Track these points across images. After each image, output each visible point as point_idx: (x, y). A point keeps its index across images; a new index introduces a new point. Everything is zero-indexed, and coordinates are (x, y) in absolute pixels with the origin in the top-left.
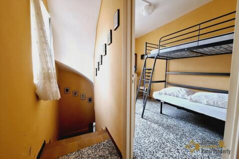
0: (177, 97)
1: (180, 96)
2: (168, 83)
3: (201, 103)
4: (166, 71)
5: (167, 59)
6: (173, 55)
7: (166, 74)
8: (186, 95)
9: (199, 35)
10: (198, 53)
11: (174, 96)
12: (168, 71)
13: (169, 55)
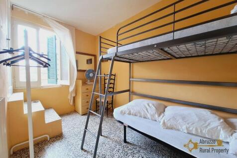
0: (145, 118)
1: (149, 116)
2: (132, 92)
3: (178, 130)
4: (130, 78)
5: (130, 62)
6: (136, 56)
7: (130, 81)
8: (157, 116)
9: (174, 22)
10: (169, 53)
11: (141, 116)
12: (133, 78)
13: (131, 56)
